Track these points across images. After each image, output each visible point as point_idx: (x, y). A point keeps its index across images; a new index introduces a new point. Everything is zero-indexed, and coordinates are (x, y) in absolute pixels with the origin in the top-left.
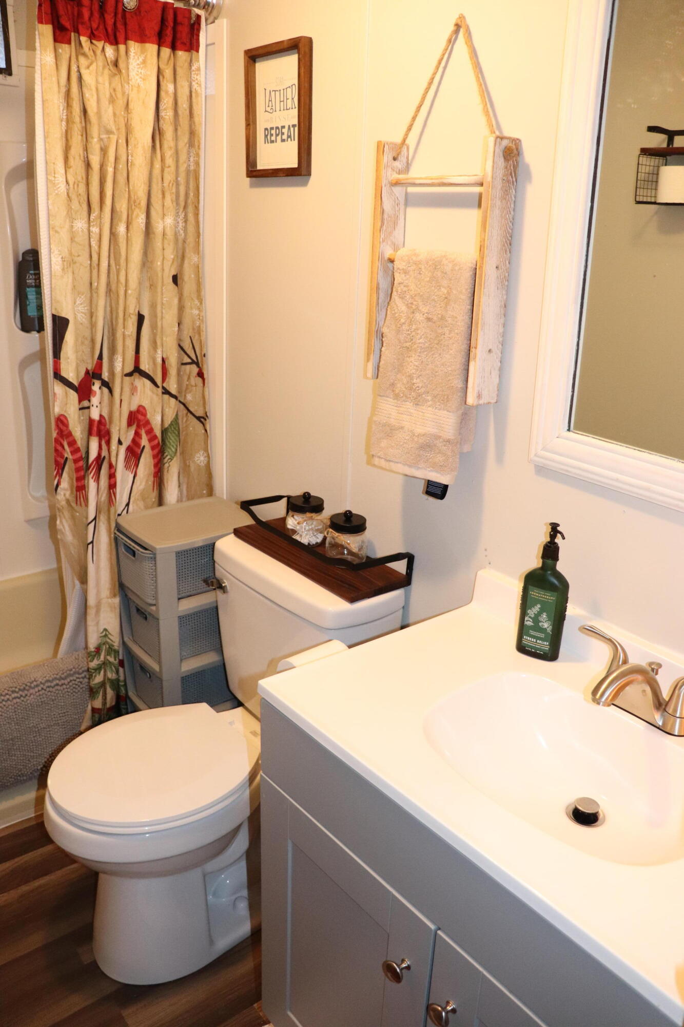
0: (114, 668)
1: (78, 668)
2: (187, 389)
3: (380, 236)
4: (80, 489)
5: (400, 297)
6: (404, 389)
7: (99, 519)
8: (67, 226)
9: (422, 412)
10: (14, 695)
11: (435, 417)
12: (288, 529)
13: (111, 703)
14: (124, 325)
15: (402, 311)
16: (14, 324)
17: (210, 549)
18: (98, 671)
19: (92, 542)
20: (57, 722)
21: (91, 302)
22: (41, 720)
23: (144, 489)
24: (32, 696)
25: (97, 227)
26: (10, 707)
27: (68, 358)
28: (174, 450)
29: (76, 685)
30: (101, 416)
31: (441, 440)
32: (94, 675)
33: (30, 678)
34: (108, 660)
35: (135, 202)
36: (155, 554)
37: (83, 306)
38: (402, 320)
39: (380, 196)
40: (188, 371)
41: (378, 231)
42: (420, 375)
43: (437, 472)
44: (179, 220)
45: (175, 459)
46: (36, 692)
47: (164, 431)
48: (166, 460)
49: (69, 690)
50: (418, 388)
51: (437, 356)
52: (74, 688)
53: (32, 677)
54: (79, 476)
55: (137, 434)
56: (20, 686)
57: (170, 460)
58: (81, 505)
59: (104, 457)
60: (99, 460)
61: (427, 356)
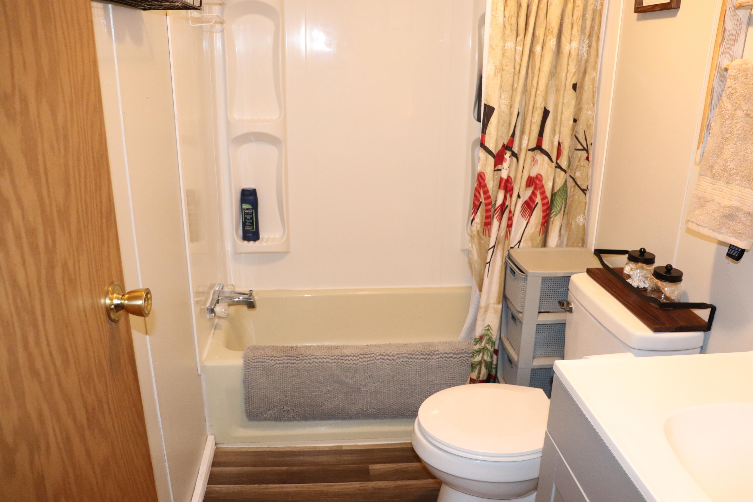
0: (489, 354)
1: (468, 349)
2: (577, 168)
3: (720, 50)
4: (487, 224)
5: (727, 98)
6: (720, 170)
7: (497, 247)
8: (501, 45)
9: (731, 189)
10: (422, 356)
11: (740, 193)
12: (624, 273)
13: (483, 377)
14: (532, 115)
15: (728, 109)
16: (472, 116)
17: (566, 280)
18: (478, 353)
19: (489, 262)
20: (446, 382)
21: (512, 98)
22: (436, 378)
23: (533, 233)
24: (433, 360)
25: (521, 47)
26: (418, 363)
27: (491, 134)
28: (559, 209)
29: (464, 360)
30: (509, 177)
31: (742, 212)
32: (475, 355)
33: (435, 349)
34: (486, 347)
35: (549, 30)
36: (527, 276)
37: (506, 100)
38: (726, 116)
39: (723, 18)
40: (579, 156)
41: (718, 46)
42: (734, 160)
43: (736, 238)
44: (584, 45)
45: (559, 215)
46: (437, 358)
47: (553, 195)
48: (552, 215)
49: (458, 363)
50: (730, 170)
51: (749, 145)
52: (462, 362)
53: (436, 348)
54: (487, 215)
55: (534, 193)
56: (427, 352)
57: (555, 216)
58: (486, 236)
59: (507, 206)
60: (503, 207)
61: (741, 145)
